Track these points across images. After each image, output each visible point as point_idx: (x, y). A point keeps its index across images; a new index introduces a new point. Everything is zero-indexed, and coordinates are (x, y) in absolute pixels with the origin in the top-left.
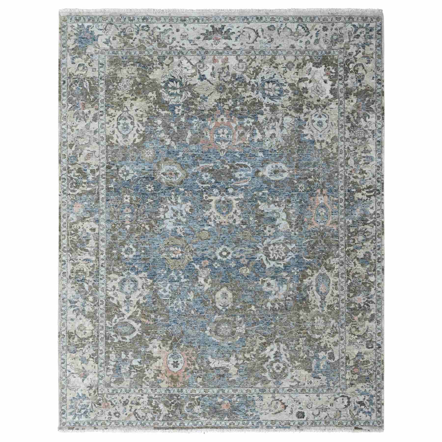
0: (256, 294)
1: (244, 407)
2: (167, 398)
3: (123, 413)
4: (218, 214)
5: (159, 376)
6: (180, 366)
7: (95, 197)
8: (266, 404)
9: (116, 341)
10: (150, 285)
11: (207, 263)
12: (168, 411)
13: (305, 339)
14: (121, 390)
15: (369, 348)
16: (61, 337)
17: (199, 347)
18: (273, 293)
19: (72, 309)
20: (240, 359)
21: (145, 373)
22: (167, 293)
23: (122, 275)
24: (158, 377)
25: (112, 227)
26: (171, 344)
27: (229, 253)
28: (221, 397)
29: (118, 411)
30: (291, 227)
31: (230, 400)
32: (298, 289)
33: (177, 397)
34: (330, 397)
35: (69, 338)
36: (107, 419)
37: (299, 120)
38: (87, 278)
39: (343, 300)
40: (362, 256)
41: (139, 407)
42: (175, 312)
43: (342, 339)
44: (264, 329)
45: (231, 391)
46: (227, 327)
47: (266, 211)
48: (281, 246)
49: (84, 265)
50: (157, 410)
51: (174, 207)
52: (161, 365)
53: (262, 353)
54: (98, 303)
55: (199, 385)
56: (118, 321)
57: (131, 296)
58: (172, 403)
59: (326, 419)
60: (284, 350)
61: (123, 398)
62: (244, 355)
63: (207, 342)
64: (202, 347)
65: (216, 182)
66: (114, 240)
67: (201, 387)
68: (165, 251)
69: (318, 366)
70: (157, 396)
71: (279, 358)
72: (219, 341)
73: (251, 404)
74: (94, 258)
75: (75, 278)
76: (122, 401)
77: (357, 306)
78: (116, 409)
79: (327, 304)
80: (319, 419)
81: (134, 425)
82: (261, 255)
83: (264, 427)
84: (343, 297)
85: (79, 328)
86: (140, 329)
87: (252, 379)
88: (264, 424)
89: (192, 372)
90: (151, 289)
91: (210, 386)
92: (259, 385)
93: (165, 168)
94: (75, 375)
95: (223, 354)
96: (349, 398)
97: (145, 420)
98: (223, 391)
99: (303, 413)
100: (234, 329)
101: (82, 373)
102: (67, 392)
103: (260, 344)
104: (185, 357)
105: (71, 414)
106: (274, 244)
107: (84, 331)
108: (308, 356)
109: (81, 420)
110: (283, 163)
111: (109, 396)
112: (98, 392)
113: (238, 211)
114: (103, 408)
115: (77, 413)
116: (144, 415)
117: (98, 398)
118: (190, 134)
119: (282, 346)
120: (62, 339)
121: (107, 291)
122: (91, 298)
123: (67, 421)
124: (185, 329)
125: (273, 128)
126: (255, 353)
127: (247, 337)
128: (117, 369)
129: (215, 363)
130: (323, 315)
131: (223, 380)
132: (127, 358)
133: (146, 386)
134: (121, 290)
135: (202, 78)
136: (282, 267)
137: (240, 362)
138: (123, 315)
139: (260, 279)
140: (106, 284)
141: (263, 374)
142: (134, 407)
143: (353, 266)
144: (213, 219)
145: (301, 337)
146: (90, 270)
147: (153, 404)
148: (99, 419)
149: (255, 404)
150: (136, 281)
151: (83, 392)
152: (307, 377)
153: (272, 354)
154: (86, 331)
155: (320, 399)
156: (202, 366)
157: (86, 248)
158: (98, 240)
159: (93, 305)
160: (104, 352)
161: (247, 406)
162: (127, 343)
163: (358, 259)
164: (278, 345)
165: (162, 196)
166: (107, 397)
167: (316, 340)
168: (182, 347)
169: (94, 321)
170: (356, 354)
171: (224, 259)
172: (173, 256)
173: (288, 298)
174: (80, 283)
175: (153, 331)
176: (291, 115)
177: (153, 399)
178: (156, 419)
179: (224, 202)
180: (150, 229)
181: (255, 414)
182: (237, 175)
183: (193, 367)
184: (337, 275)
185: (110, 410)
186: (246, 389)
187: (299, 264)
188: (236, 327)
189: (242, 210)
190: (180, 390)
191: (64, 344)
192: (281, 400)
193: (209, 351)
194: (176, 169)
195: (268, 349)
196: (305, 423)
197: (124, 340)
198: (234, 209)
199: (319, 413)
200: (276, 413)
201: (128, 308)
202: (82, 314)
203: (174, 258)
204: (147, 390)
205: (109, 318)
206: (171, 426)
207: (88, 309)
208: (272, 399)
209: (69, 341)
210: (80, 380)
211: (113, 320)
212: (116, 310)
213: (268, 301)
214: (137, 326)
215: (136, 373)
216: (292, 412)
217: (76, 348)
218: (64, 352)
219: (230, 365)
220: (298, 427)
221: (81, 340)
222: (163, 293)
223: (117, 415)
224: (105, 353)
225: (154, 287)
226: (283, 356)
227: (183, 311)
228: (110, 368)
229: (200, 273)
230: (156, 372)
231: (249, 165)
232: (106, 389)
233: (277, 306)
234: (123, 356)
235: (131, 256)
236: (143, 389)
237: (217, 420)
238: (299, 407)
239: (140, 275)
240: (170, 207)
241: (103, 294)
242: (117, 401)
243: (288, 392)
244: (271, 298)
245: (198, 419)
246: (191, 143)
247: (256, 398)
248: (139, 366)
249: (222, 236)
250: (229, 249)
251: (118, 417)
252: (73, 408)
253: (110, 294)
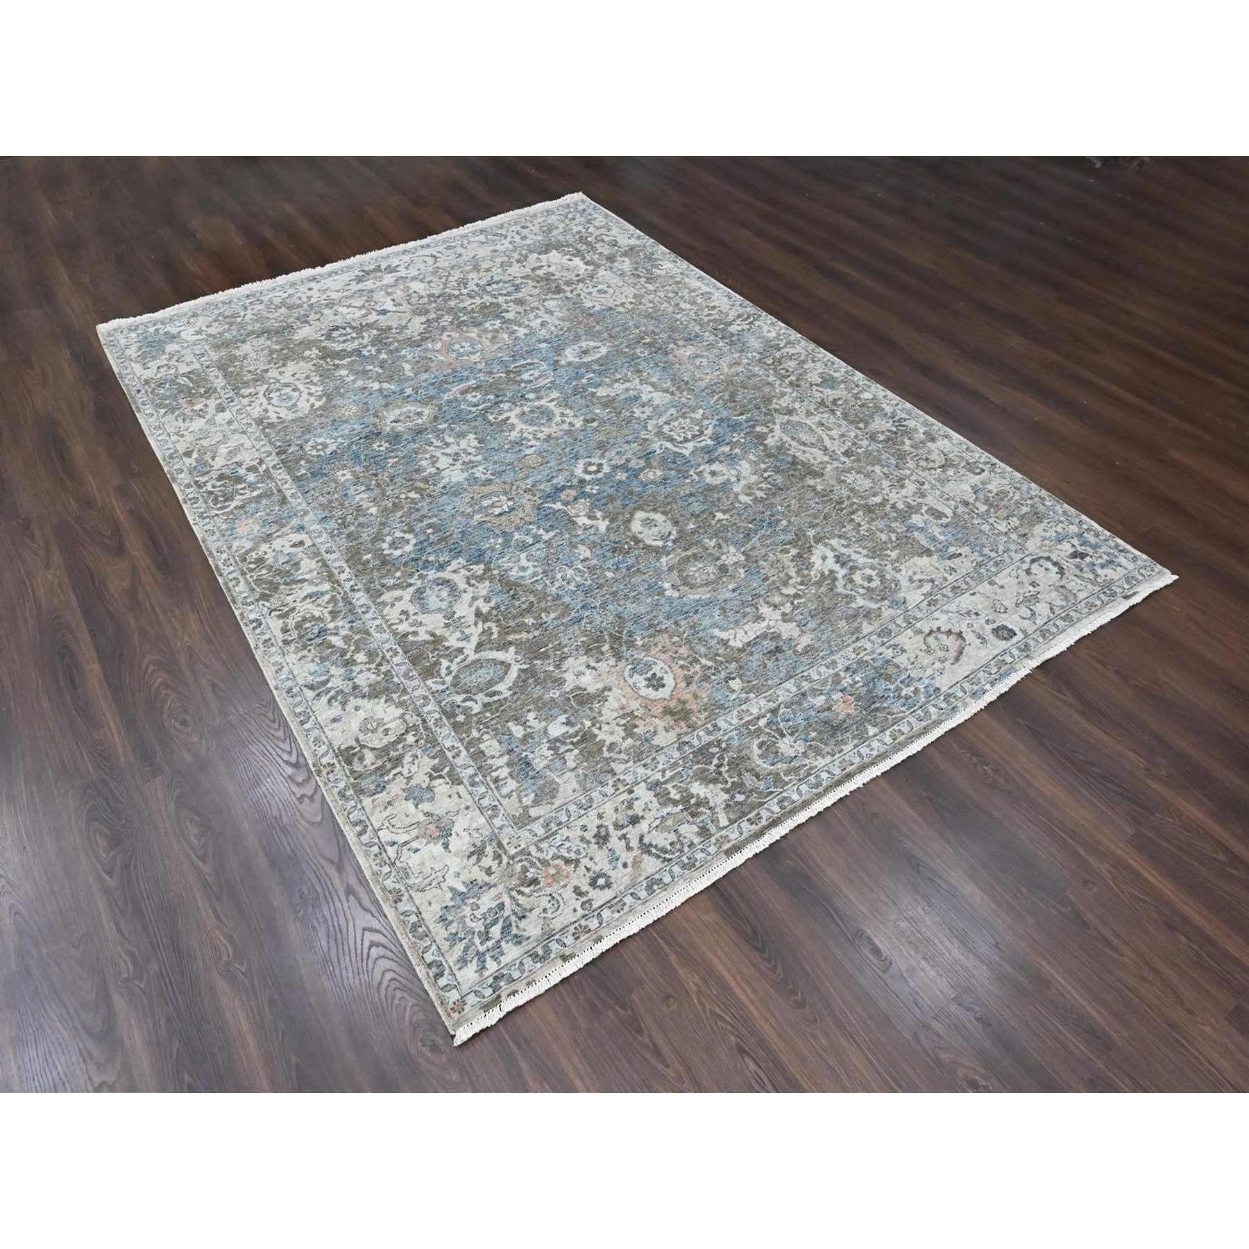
0: (705, 496)
1: (882, 685)
2: (698, 763)
3: (615, 868)
4: (535, 428)
5: (636, 726)
6: (669, 680)
7: (276, 498)
8: (918, 652)
9: (477, 708)
10: (484, 574)
11: (573, 493)
12: (727, 791)
13: (861, 513)
14: (567, 811)
15: (979, 474)
16: (324, 773)
17: (676, 623)
18: (733, 479)
19: (324, 699)
20: (783, 605)
21: (597, 740)
22: (531, 571)
23: (411, 585)
24: (635, 730)
25: (339, 525)
26: (612, 648)
27: (600, 465)
28: (815, 691)
29: (597, 869)
30: (673, 394)
31: (839, 688)
32: (769, 456)
33: (719, 746)
34: (1014, 573)
35: (349, 763)
36: (580, 912)
37: (567, 298)
38: (331, 626)
39: (856, 437)
40: (821, 380)
41: (643, 826)
42: (574, 592)
43: (923, 484)
44: (775, 533)
45: (823, 669)
46: (701, 565)
47: (613, 394)
48: (681, 420)
49: (310, 606)
50: (698, 804)
51: (448, 451)
52: (623, 701)
53: (813, 573)
54: (383, 657)
55: (744, 695)
56: (454, 667)
57: (455, 609)
58: (719, 766)
59: (1057, 613)
60: (846, 547)
61: (584, 828)
62: (782, 594)
63: (685, 610)
64: (683, 623)
65: (497, 396)
66: (356, 539)
67: (752, 695)
68: (474, 512)
69: (934, 539)
70: (668, 774)
71: (851, 564)
72: (708, 595)
73: (891, 670)
74: (326, 586)
75: (301, 637)
76: (589, 835)
77: (887, 433)
78: (588, 870)
79: (839, 453)
80: (1046, 620)
81: (667, 879)
82: (659, 443)
83: (968, 700)
84: (853, 434)
85: (364, 730)
86: (519, 658)
87: (843, 624)
88: (960, 694)
89: (706, 678)
90: (491, 579)
91: (770, 682)
92: (866, 628)
93: (391, 415)
94: (415, 845)
95: (738, 612)
96: (1048, 559)
97: (686, 849)
98: (808, 679)
99: (1004, 628)
100: (719, 563)
101: (432, 827)
102: (418, 902)
103: (792, 560)
104: (663, 656)
105: (463, 961)
106: (667, 423)
107: (381, 729)
108: (897, 533)
109: (504, 960)
110: (586, 340)
111: (544, 845)
112: (505, 852)
113: (566, 412)
114: (549, 885)
115: (482, 949)
116: (673, 837)
117: (518, 867)
118: (407, 367)
119: (834, 542)
120: (331, 776)
121: (394, 627)
122: (361, 657)
123: (465, 988)
124: (620, 609)
125: (536, 317)
126: (799, 580)
127: (757, 561)
128: (522, 767)
129: (738, 638)
130: (852, 468)
131: (786, 659)
132: (529, 730)
133: (623, 766)
134: (425, 610)
135: (384, 312)
136: (710, 442)
137: (787, 608)
138: (460, 650)
139: (692, 473)
140: (383, 617)
141: (853, 605)
142: (633, 833)
143: (819, 395)
144: (530, 437)
145: (853, 513)
146: (330, 609)
147: (674, 795)
148: (557, 924)
149: (897, 666)
150: (448, 581)
151: (466, 877)
152: (936, 565)
153: (831, 563)
154: (386, 727)
155: (1002, 587)
156: (717, 655)
157: (300, 578)
158: (317, 554)
159: (373, 666)
160: (462, 748)
161: (888, 678)
162: (506, 699)
163: (817, 385)
164: (826, 545)
165: (412, 446)
166: (540, 850)
167: (883, 504)
168: (639, 643)
169: (395, 696)
170: (970, 490)
171: (600, 475)
172: (497, 511)
173: (766, 475)
174: (319, 640)
175: (550, 646)
176: (551, 299)
177: (665, 783)
178: (713, 829)
179: (532, 412)
180: (422, 495)
181: (921, 687)
182: (526, 376)
183: (698, 667)
184: (809, 414)
185: (575, 882)
186: (850, 649)
187: (734, 427)
188: (719, 558)
189: (571, 408)
190: (712, 729)
191: (342, 785)
192: (939, 629)
193: (706, 622)
194: (412, 409)
195: (815, 559)
196: (1031, 643)
197: (496, 698)
198: (557, 411)
199: (1031, 610)
200: (957, 659)
201: (463, 633)
202: (356, 697)
203: (501, 514)
204: (635, 773)
205: (430, 672)
206: (764, 822)
207: (365, 679)
208: (920, 638)
209: (353, 772)
210: (437, 848)
211: (443, 672)
212: (438, 649)
213: (737, 495)
214: (509, 655)
215: (576, 752)
216: (979, 637)
217: (382, 775)
218: (352, 803)
219: (772, 623)
220: (1027, 656)
221: (383, 752)
222: (522, 574)
223: (601, 881)
224: (467, 749)
225: (495, 572)
226: (854, 556)
227: (589, 582)
228: (502, 776)
229: (572, 512)
230: (623, 722)
231: (536, 361)
232: (525, 834)
233: (759, 494)
234: (518, 731)
235: (409, 548)
236: (622, 778)
237: (856, 746)
238: (983, 621)
239: (449, 568)
240: (438, 454)
241: (386, 636)
242: (576, 844)
243: (933, 608)
244: (737, 488)
245: (811, 768)
246: (416, 375)
247: (889, 653)
248: (571, 731)
249: (567, 450)
250: (596, 460)
251: (608, 885)
252: (461, 940)
253: (404, 627)
